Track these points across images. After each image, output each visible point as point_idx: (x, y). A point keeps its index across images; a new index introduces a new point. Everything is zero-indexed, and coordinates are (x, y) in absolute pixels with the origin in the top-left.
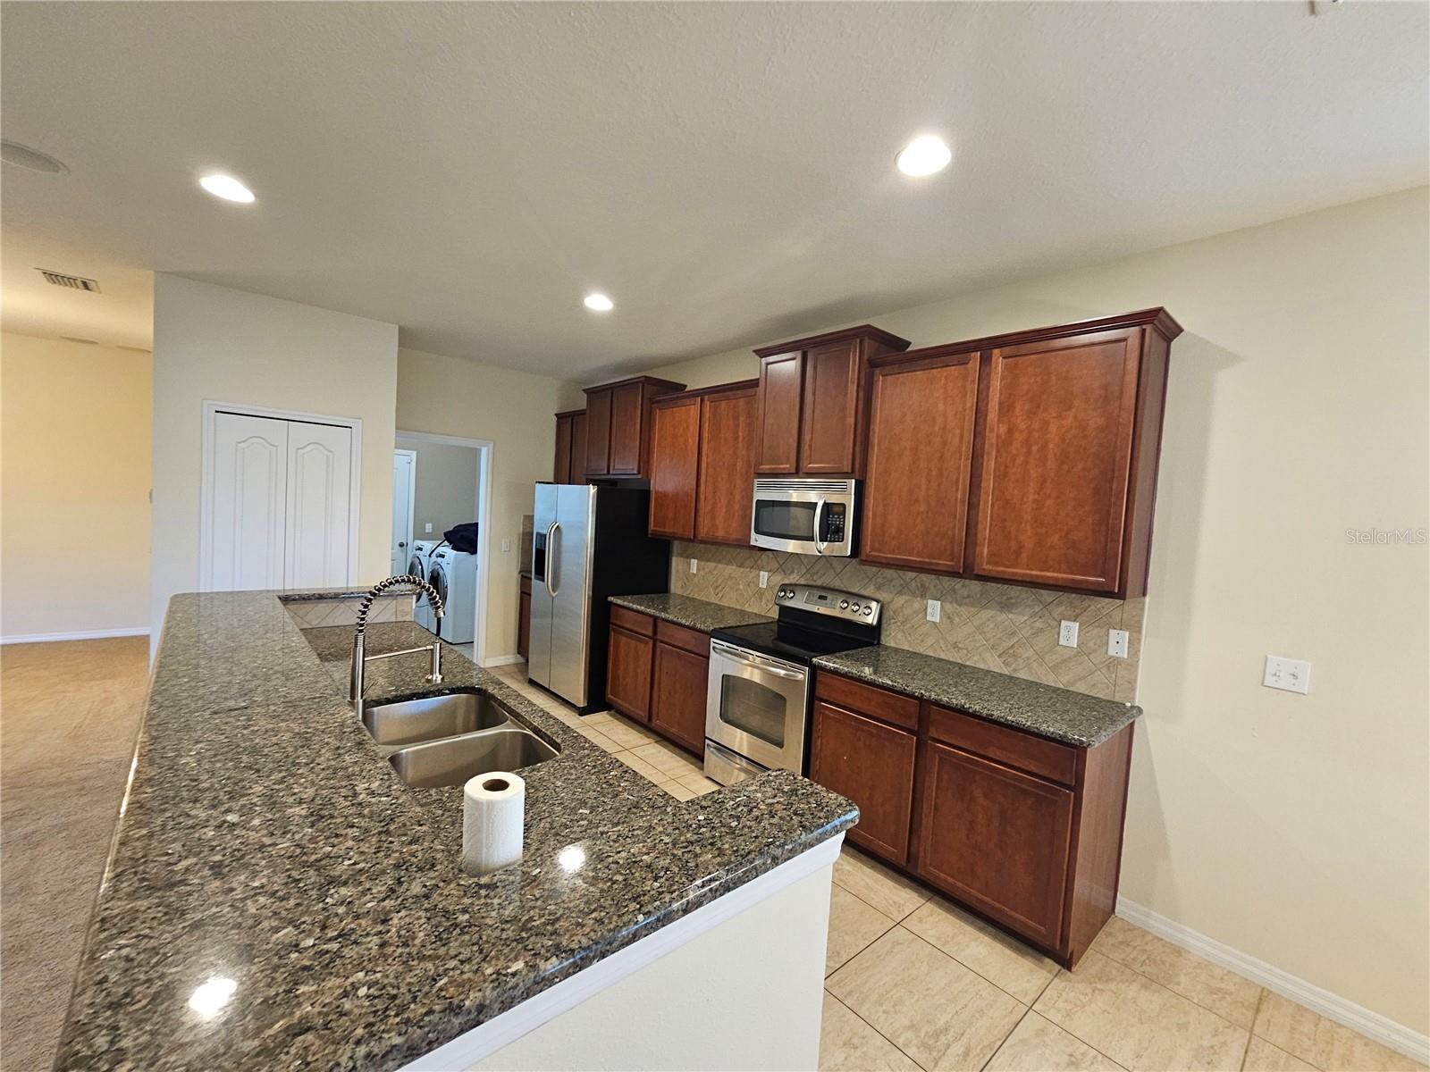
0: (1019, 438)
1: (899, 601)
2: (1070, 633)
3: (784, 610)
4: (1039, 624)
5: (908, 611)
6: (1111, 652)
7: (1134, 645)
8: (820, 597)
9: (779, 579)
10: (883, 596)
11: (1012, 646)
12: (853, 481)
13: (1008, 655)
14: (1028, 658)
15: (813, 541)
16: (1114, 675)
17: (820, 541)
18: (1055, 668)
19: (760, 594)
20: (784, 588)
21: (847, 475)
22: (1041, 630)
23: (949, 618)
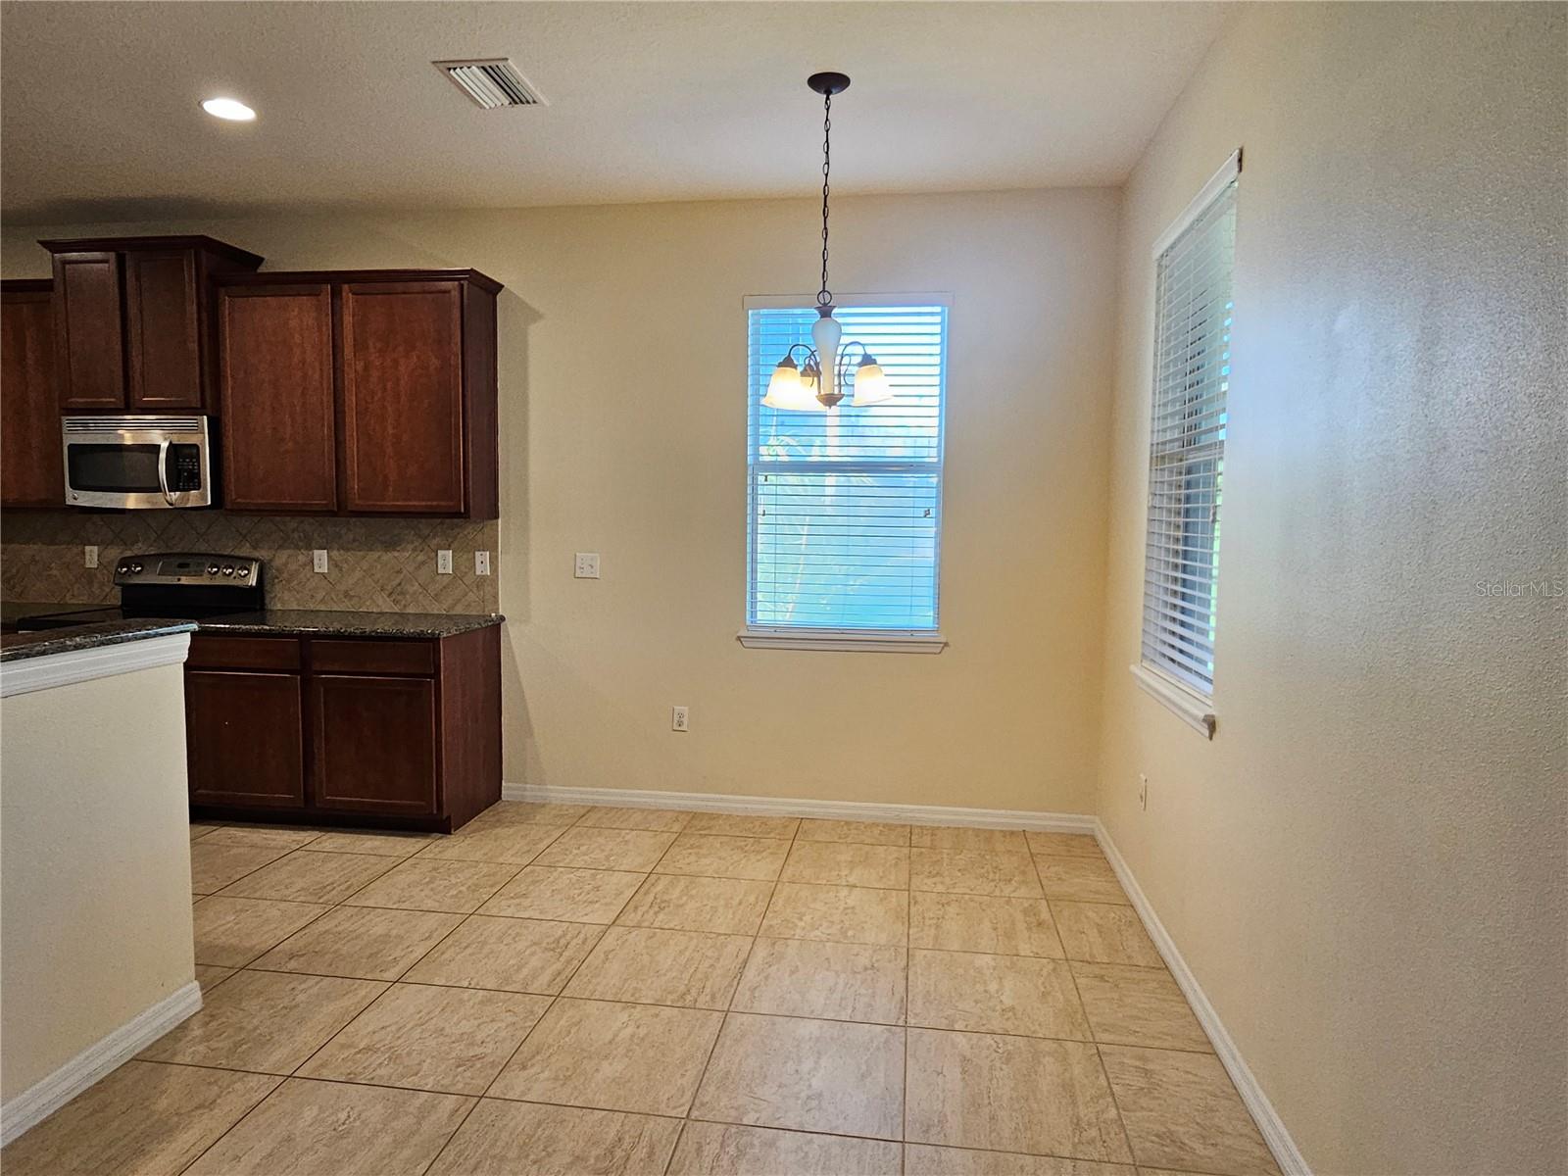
0: (375, 374)
1: (281, 558)
2: (446, 560)
3: (127, 589)
4: (421, 558)
5: (293, 567)
6: (478, 573)
7: (494, 561)
8: (181, 566)
9: (115, 553)
10: (263, 554)
11: (400, 584)
12: (205, 417)
13: (397, 593)
14: (415, 593)
15: (161, 491)
16: (482, 593)
17: (170, 491)
18: (436, 597)
19: (90, 575)
20: (124, 562)
21: (196, 412)
22: (423, 563)
23: (337, 566)
